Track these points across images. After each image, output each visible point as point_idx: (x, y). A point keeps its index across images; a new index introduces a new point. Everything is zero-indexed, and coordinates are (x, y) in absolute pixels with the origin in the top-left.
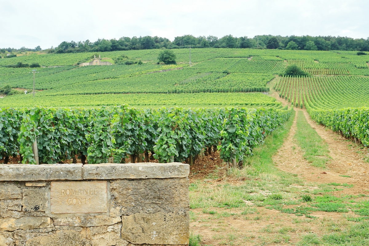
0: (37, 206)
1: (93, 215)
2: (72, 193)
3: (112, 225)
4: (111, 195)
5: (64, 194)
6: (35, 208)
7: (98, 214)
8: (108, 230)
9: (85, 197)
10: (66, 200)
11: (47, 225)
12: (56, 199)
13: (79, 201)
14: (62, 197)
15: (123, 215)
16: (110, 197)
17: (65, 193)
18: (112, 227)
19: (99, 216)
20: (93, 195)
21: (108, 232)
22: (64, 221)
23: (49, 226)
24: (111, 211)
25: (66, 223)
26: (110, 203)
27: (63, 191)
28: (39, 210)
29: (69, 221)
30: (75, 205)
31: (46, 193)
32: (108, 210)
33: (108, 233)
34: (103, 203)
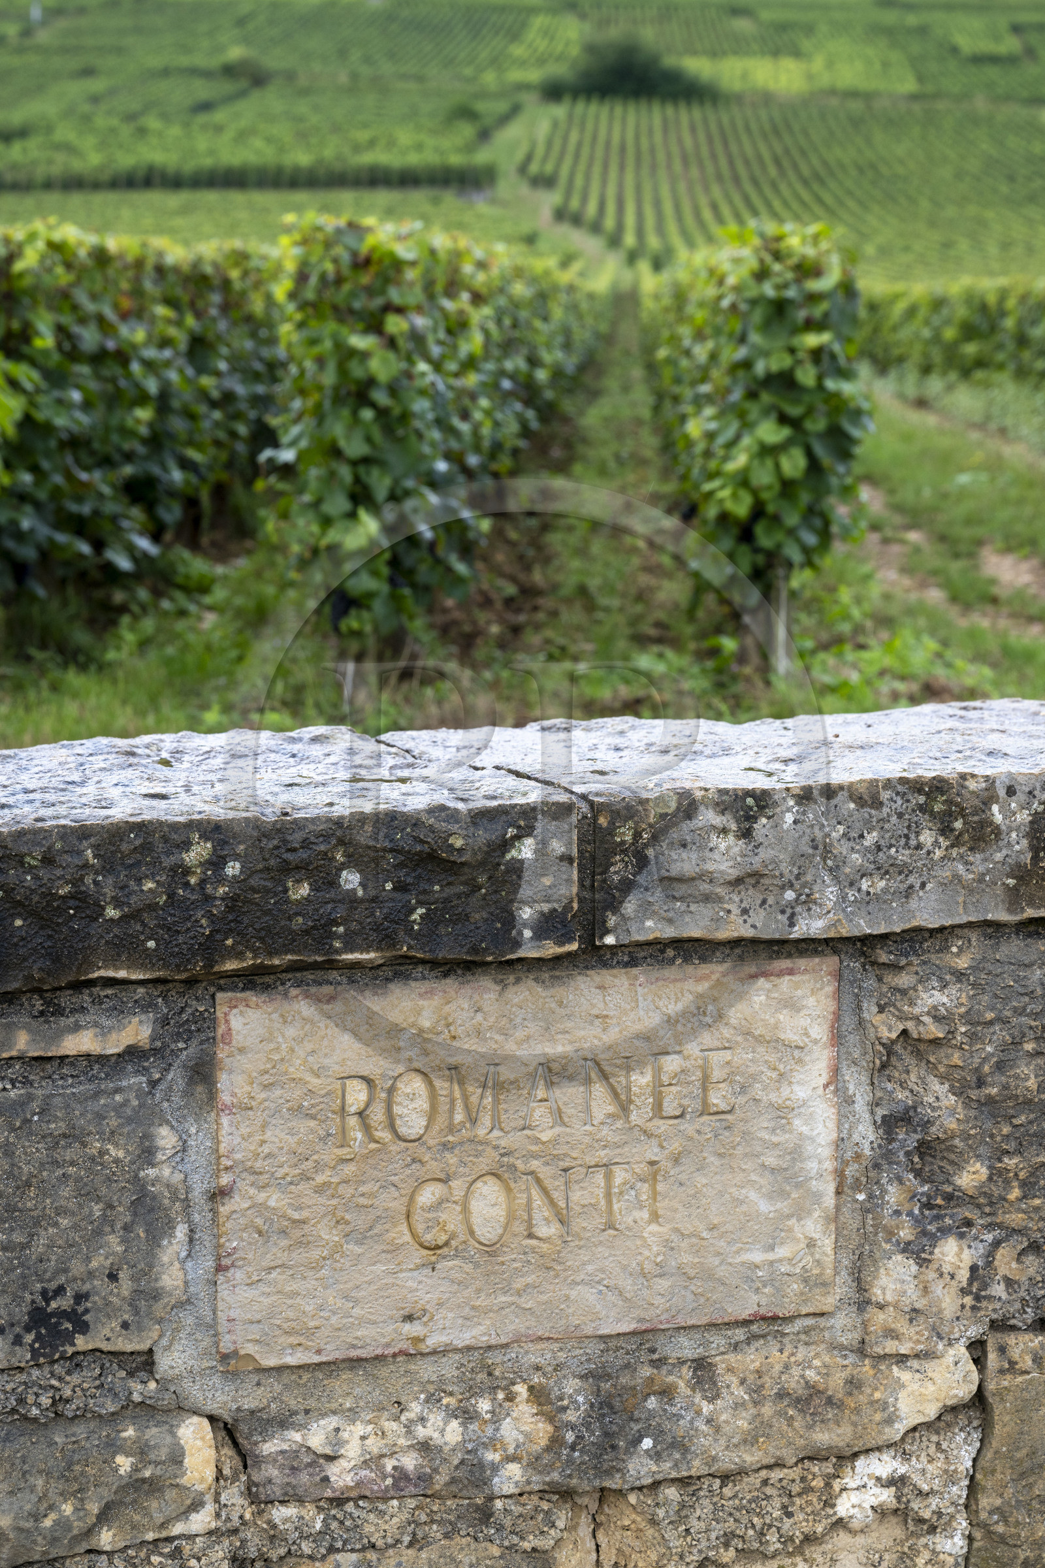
0: (60, 1291)
1: (686, 1347)
2: (459, 1117)
3: (879, 1449)
4: (880, 1112)
5: (367, 1128)
6: (38, 1318)
7: (740, 1334)
8: (844, 1507)
9: (602, 1155)
10: (392, 1201)
11: (171, 1510)
12: (275, 1199)
13: (538, 1200)
14: (349, 1169)
15: (1000, 1326)
16: (866, 1134)
17: (377, 1115)
18: (885, 1465)
19: (751, 1358)
20: (688, 1127)
21: (840, 1524)
22: (374, 1445)
23: (201, 1521)
24: (877, 1294)
25: (389, 1465)
26: (870, 1208)
27: (357, 1095)
28: (82, 1343)
29: (425, 1447)
30: (491, 1250)
31: (166, 1138)
32: (842, 1287)
33: (842, 1539)
34: (800, 1213)
